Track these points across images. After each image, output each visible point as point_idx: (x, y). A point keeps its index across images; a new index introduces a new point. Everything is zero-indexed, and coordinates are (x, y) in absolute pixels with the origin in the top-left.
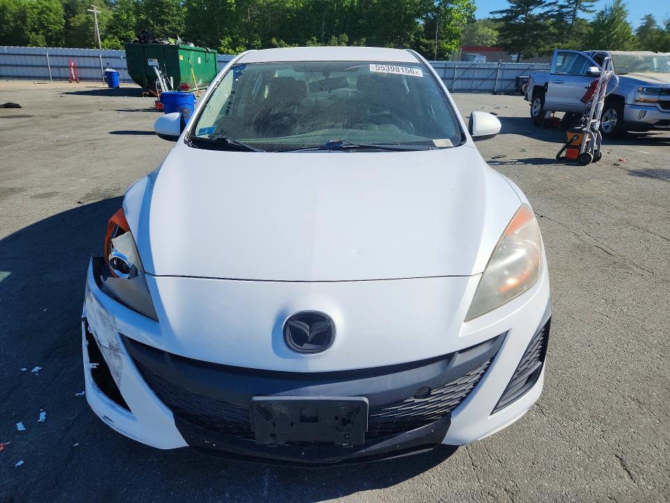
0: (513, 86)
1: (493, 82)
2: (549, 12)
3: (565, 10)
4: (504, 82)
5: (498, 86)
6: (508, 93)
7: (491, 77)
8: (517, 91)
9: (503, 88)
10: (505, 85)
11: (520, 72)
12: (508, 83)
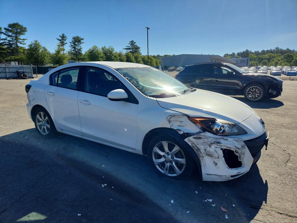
0: (16, 75)
1: (5, 73)
2: (4, 43)
3: (11, 42)
4: (11, 74)
5: (8, 75)
6: (14, 78)
7: (3, 71)
8: (19, 77)
9: (11, 76)
10: (12, 75)
11: (17, 69)
12: (13, 74)
